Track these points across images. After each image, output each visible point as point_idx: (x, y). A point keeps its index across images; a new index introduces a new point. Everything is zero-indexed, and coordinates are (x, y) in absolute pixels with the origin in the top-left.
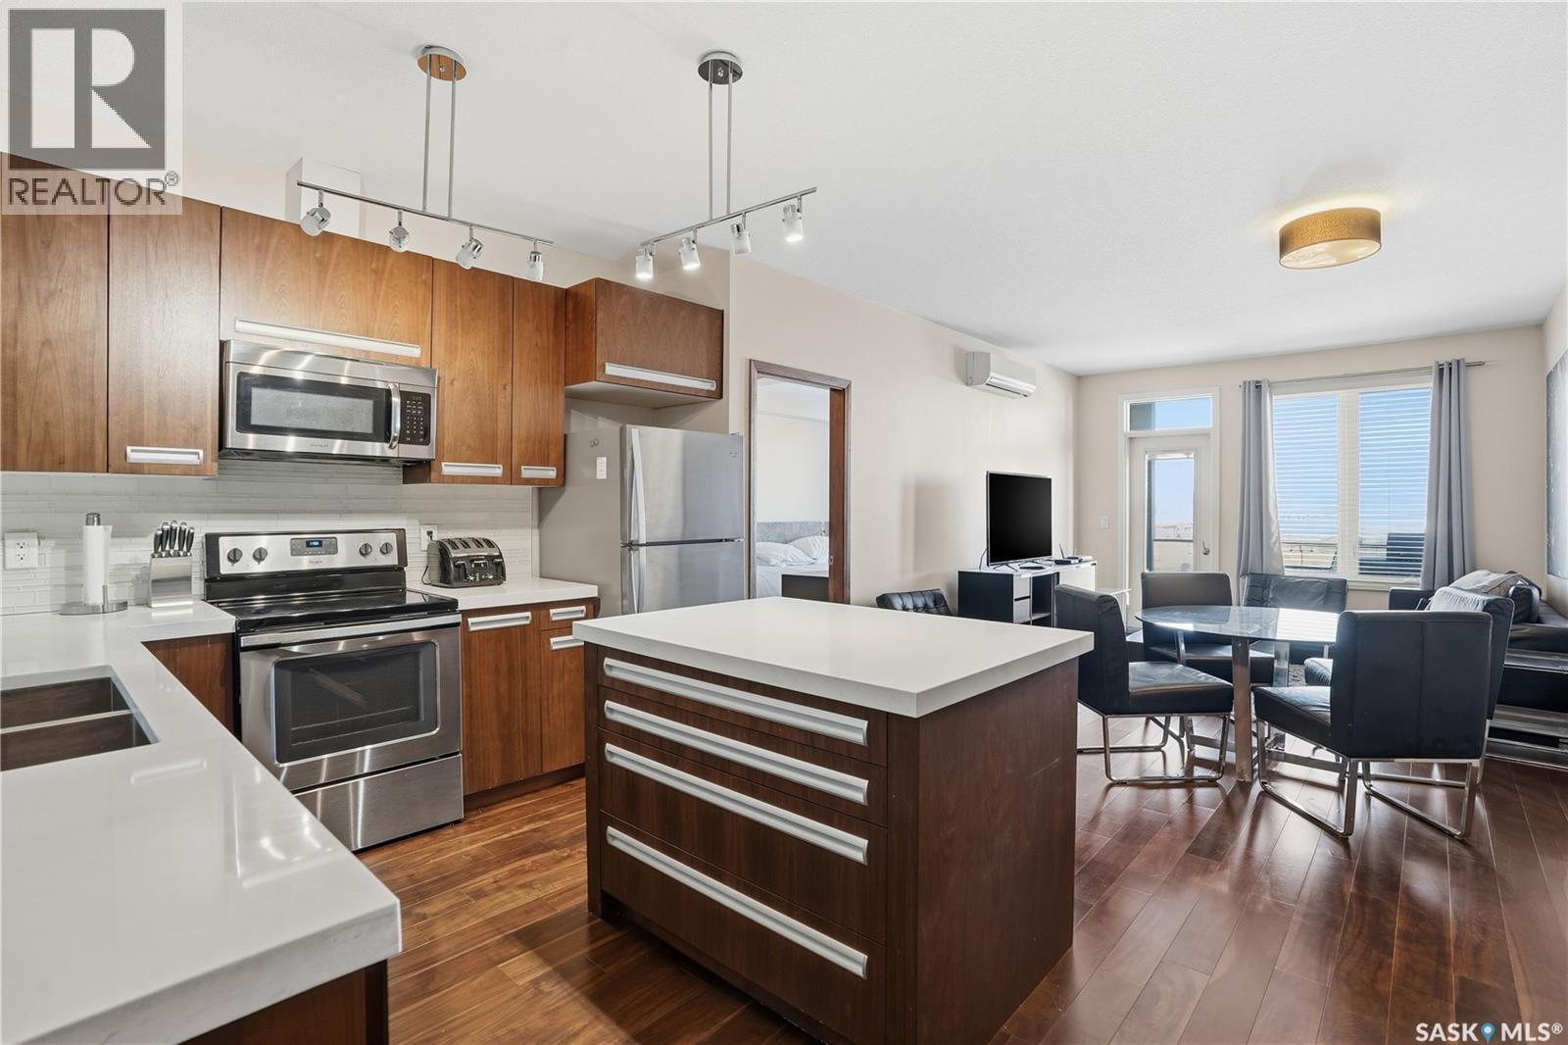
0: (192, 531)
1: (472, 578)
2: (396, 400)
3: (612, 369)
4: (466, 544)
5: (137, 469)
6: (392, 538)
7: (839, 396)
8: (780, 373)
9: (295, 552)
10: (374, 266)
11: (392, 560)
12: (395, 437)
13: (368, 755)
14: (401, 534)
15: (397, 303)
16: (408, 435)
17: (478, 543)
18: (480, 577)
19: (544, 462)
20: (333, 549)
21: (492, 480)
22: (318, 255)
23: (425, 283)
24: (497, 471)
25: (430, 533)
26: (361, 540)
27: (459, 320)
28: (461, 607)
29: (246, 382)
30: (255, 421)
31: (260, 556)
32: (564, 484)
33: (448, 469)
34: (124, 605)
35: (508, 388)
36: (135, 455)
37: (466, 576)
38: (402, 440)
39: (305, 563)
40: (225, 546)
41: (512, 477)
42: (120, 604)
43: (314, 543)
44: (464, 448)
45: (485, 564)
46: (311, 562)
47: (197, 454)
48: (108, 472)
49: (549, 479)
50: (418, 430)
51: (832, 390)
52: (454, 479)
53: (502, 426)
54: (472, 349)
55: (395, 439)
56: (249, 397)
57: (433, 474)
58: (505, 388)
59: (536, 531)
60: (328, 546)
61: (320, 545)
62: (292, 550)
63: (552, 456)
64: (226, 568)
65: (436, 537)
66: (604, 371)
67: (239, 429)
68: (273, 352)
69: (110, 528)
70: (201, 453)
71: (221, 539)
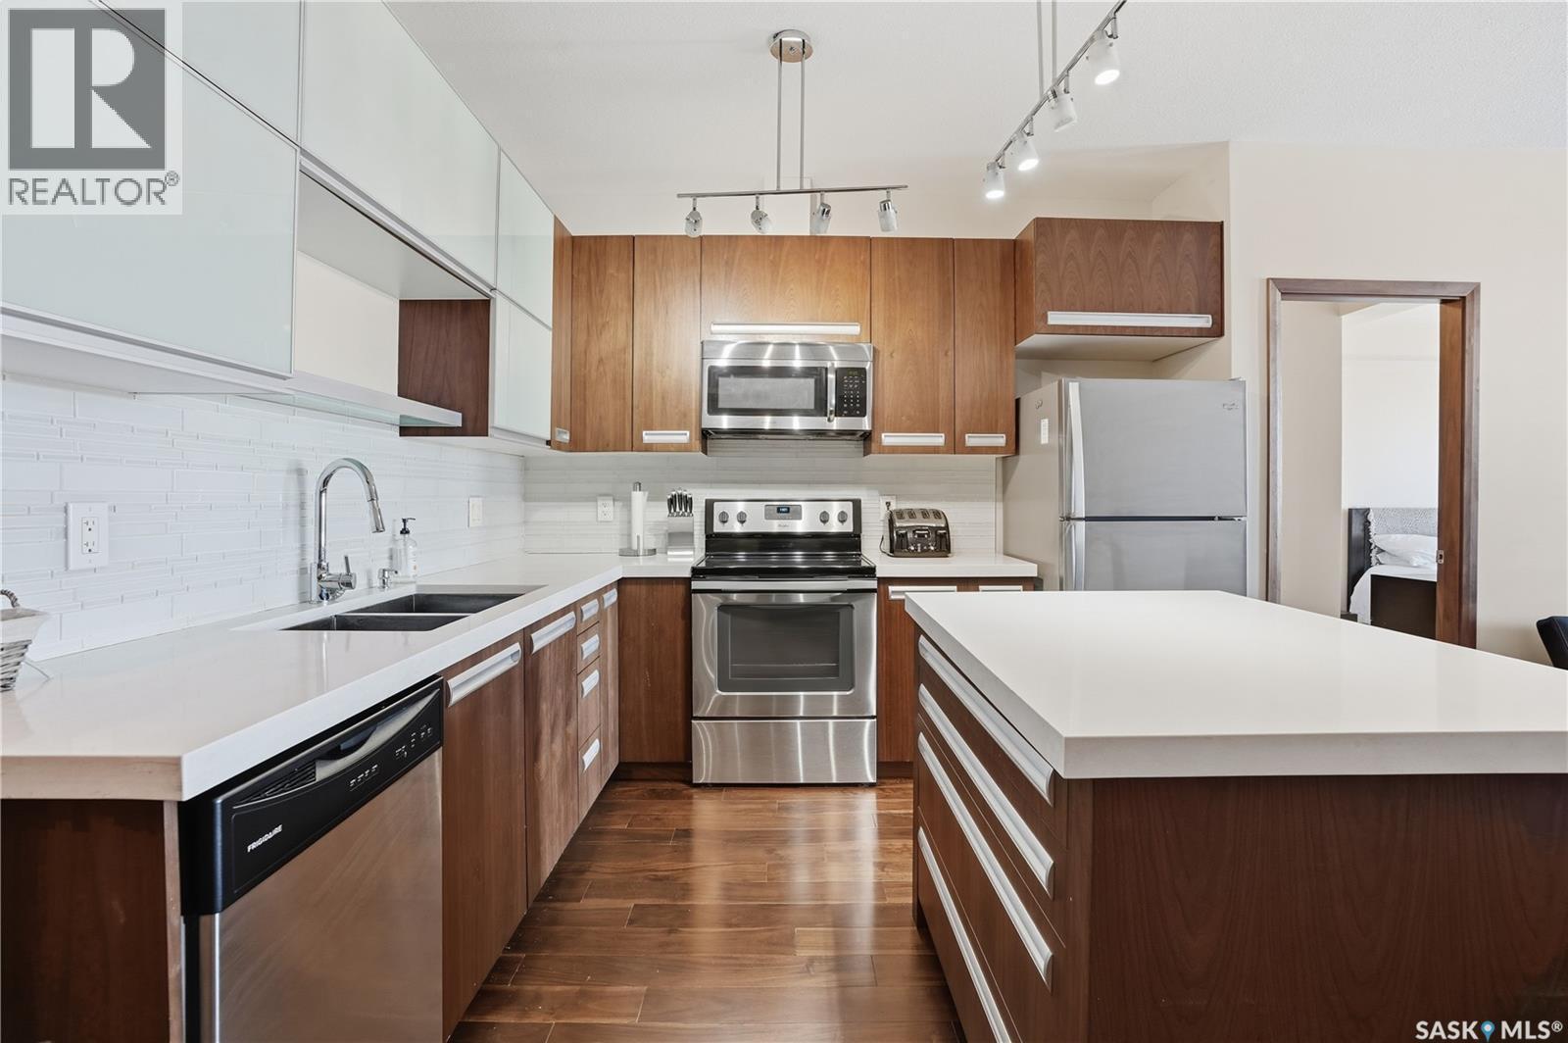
0: (690, 496)
1: (912, 548)
2: (831, 377)
3: (1055, 318)
4: (912, 514)
5: (649, 448)
6: (849, 508)
7: (1458, 307)
8: (1326, 290)
9: (768, 516)
10: (817, 257)
11: (848, 527)
12: (831, 411)
13: (802, 700)
14: (857, 505)
15: (838, 286)
16: (845, 409)
17: (925, 514)
18: (922, 547)
19: (992, 429)
20: (798, 515)
21: (935, 450)
22: (771, 257)
23: (863, 263)
24: (939, 440)
25: (888, 504)
26: (821, 507)
27: (898, 293)
28: (879, 574)
29: (714, 375)
30: (721, 405)
31: (742, 519)
32: (1017, 451)
33: (888, 439)
34: (654, 551)
35: (951, 353)
36: (648, 437)
37: (908, 546)
38: (838, 412)
39: (775, 526)
40: (718, 508)
41: (955, 446)
42: (649, 550)
43: (783, 510)
44: (904, 418)
45: (928, 534)
46: (780, 526)
47: (686, 434)
48: (632, 451)
49: (997, 447)
50: (855, 403)
51: (1444, 302)
52: (894, 450)
53: (943, 393)
54: (912, 319)
55: (831, 414)
56: (717, 386)
57: (873, 445)
58: (946, 354)
59: (1000, 505)
60: (794, 511)
61: (788, 512)
62: (766, 515)
63: (1001, 421)
64: (718, 528)
65: (893, 507)
66: (1047, 321)
67: (709, 412)
68: (733, 346)
69: (647, 493)
70: (688, 433)
71: (716, 504)
